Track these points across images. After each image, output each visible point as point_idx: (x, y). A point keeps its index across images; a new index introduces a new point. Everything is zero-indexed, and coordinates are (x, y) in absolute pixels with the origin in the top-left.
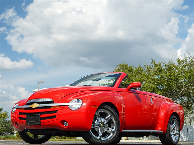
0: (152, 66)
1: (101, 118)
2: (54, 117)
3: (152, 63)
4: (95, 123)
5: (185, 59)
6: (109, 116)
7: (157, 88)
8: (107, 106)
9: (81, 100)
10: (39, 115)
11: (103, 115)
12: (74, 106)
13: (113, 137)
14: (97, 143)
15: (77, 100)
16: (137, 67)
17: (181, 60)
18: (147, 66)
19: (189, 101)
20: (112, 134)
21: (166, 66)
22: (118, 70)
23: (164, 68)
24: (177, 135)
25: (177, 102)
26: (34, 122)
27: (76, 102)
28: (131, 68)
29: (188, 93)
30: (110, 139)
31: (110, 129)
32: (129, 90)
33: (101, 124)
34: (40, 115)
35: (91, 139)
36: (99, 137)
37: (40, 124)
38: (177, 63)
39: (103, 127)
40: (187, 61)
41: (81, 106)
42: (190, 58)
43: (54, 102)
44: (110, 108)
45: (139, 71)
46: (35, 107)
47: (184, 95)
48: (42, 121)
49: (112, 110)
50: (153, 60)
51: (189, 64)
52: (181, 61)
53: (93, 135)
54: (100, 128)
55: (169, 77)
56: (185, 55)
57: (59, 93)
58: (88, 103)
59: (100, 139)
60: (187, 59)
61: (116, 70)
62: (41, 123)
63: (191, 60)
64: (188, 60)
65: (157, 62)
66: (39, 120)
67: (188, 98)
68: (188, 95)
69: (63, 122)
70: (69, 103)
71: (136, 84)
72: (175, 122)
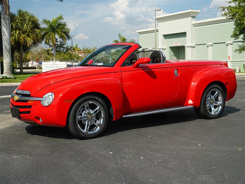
1: (90, 109)
2: (29, 112)
4: (82, 115)
10: (17, 109)
20: (99, 128)
24: (220, 107)
31: (98, 122)
32: (136, 67)
33: (89, 117)
37: (20, 118)
39: (91, 119)
43: (31, 96)
46: (16, 100)
53: (80, 128)
54: (87, 121)
70: (42, 98)
72: (217, 92)
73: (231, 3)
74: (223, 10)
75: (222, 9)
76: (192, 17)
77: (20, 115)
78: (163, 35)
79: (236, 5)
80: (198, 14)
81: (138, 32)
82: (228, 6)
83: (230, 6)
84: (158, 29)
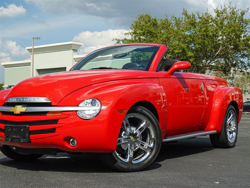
0: (182, 18)
1: (131, 127)
2: (53, 130)
3: (183, 14)
4: (122, 137)
5: (225, 10)
6: (144, 123)
7: (188, 47)
8: (140, 108)
9: (97, 101)
10: (26, 127)
11: (135, 122)
12: (87, 112)
13: (150, 157)
14: (126, 169)
15: (91, 100)
16: (163, 20)
17: (221, 12)
18: (176, 18)
19: (226, 63)
20: (148, 153)
21: (200, 18)
22: (139, 22)
23: (198, 20)
24: (234, 134)
25: (212, 64)
26: (18, 137)
27: (90, 105)
28: (155, 20)
29: (226, 53)
30: (146, 162)
31: (146, 145)
32: (172, 73)
33: (132, 138)
34: (29, 127)
35: (115, 165)
36: (128, 160)
37: (30, 142)
38: (214, 15)
39: (135, 142)
40: (227, 13)
41: (98, 112)
42: (231, 9)
43: (52, 105)
44: (146, 111)
45: (166, 25)
46: (19, 113)
47: (220, 57)
48: (32, 136)
49: (149, 113)
50: (185, 10)
51: (229, 16)
52: (219, 12)
53: (119, 157)
54: (129, 144)
55: (204, 33)
56: (225, 5)
57: (60, 86)
58: (111, 105)
59: (130, 162)
60: (227, 9)
61: (136, 21)
62: (31, 140)
63: (232, 11)
64: (228, 11)
65: (190, 13)
66: (27, 135)
67: (225, 60)
68: (226, 56)
69: (67, 139)
70: (78, 106)
71: (182, 65)
72: (232, 115)
73: (127, 35)
74: (117, 43)
75: (117, 41)
76: (73, 50)
77: (30, 135)
78: (36, 70)
79: (132, 38)
80: (80, 47)
81: (3, 65)
82: (123, 39)
83: (125, 39)
84: (30, 63)
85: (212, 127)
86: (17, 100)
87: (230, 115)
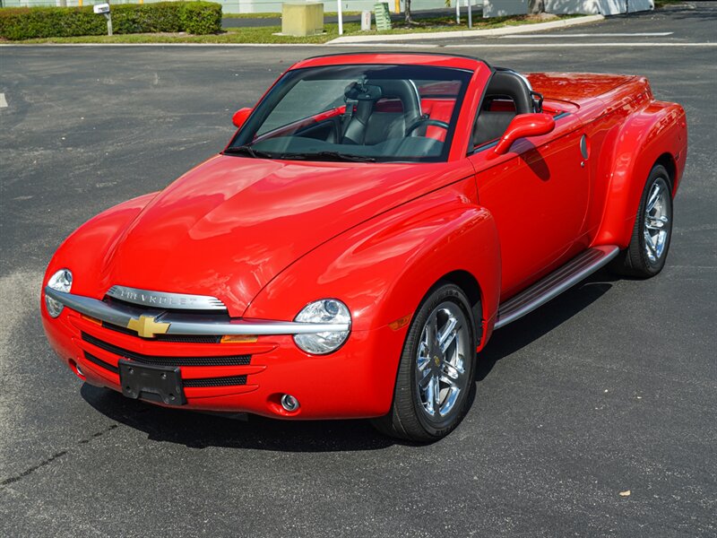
2: (242, 379)
10: (173, 371)
24: (662, 234)
26: (156, 392)
34: (180, 371)
37: (185, 403)
43: (232, 316)
46: (152, 336)
48: (189, 391)
57: (247, 248)
62: (188, 398)
66: (178, 389)
70: (294, 321)
71: (533, 125)
72: (657, 189)
77: (184, 387)
85: (607, 235)
86: (139, 295)
87: (654, 189)
